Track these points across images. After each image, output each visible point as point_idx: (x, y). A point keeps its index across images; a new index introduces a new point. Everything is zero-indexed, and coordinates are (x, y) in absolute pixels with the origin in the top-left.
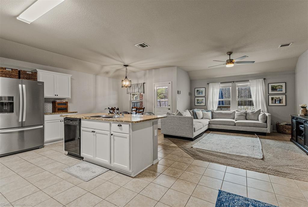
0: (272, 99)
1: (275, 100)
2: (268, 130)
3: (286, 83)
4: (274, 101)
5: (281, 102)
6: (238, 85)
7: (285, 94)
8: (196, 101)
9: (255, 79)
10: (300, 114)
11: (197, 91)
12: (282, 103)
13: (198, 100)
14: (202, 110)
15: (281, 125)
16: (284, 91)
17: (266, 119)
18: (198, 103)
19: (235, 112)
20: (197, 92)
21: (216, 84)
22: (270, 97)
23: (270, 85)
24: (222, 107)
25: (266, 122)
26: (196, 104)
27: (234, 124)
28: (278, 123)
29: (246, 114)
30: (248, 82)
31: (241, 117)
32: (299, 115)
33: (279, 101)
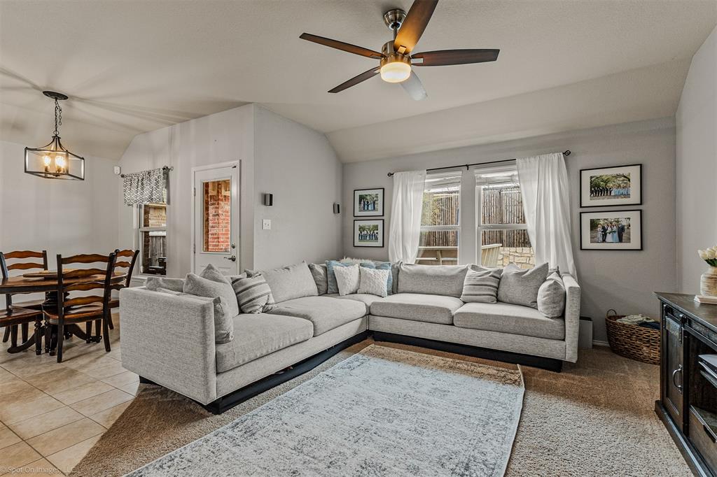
0: (594, 225)
1: (604, 230)
2: (567, 349)
3: (641, 165)
4: (599, 235)
5: (624, 235)
6: (483, 176)
7: (639, 207)
8: (357, 232)
9: (534, 156)
10: (703, 295)
11: (361, 198)
12: (629, 240)
13: (362, 229)
14: (359, 261)
15: (624, 325)
16: (634, 198)
17: (562, 304)
18: (362, 238)
19: (465, 271)
20: (360, 203)
21: (415, 174)
22: (586, 219)
23: (586, 176)
24: (439, 253)
25: (562, 316)
26: (357, 243)
27: (447, 320)
28: (612, 313)
29: (500, 279)
30: (515, 167)
31: (479, 290)
32: (697, 300)
33: (616, 235)
